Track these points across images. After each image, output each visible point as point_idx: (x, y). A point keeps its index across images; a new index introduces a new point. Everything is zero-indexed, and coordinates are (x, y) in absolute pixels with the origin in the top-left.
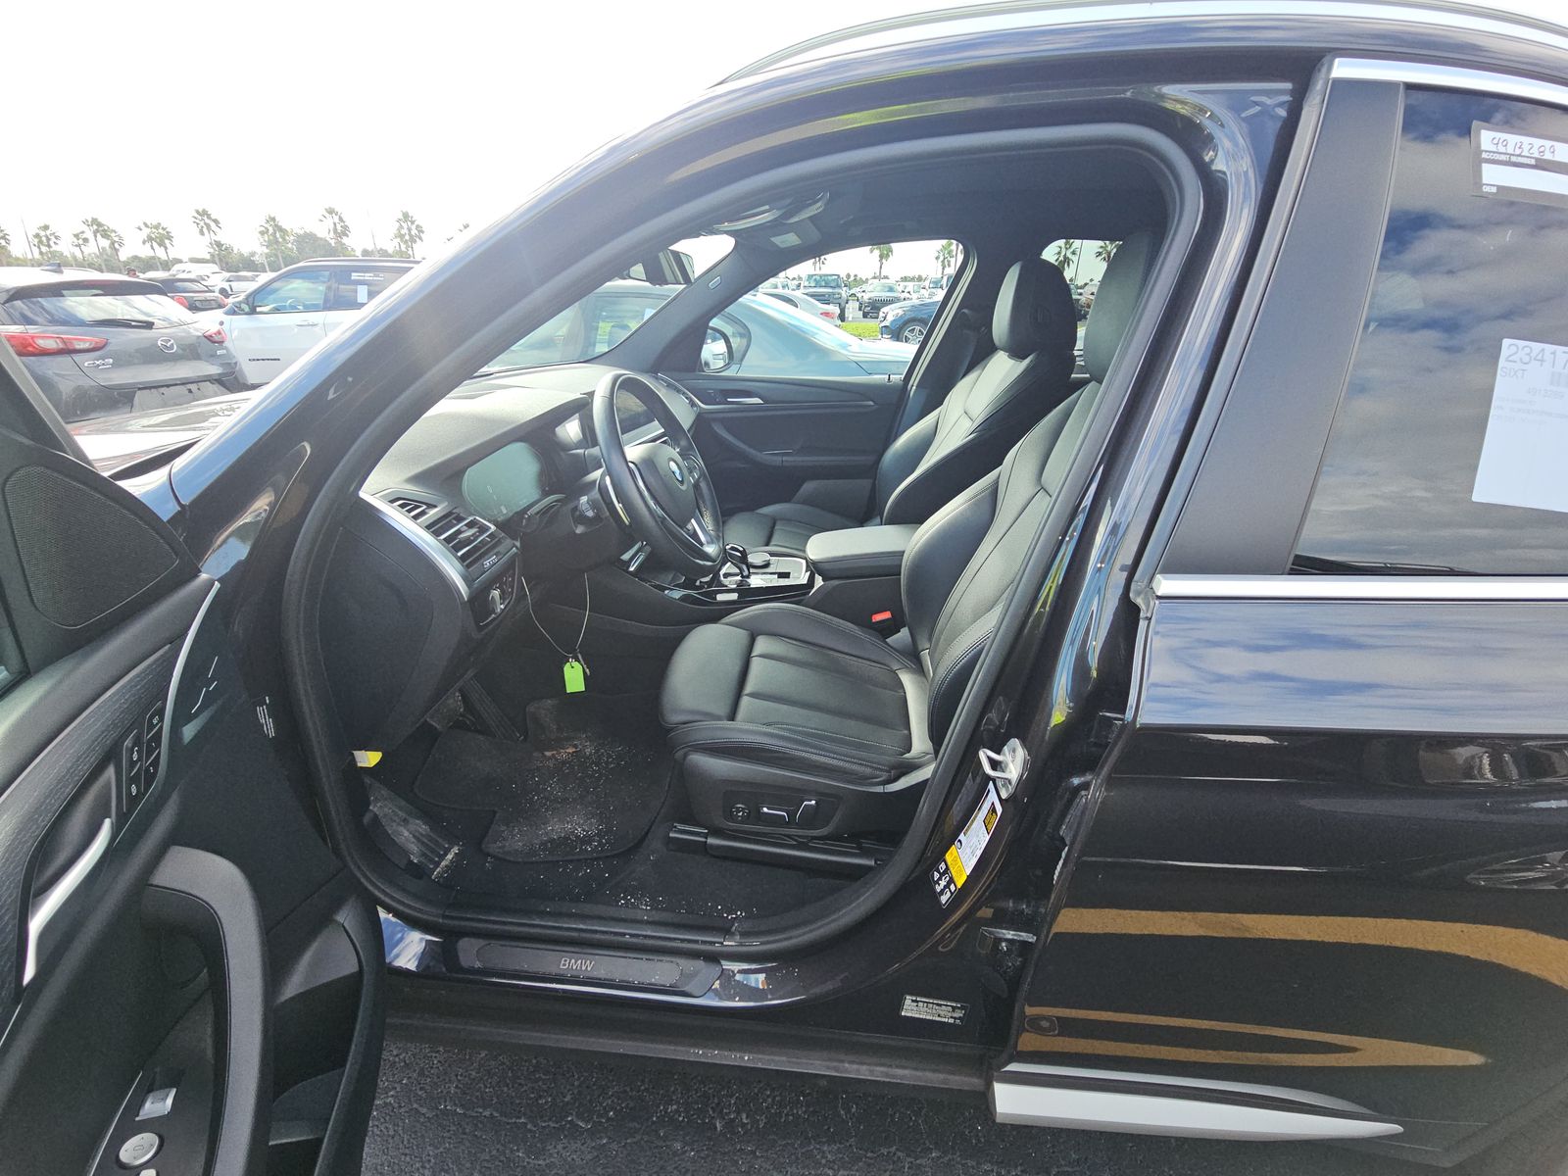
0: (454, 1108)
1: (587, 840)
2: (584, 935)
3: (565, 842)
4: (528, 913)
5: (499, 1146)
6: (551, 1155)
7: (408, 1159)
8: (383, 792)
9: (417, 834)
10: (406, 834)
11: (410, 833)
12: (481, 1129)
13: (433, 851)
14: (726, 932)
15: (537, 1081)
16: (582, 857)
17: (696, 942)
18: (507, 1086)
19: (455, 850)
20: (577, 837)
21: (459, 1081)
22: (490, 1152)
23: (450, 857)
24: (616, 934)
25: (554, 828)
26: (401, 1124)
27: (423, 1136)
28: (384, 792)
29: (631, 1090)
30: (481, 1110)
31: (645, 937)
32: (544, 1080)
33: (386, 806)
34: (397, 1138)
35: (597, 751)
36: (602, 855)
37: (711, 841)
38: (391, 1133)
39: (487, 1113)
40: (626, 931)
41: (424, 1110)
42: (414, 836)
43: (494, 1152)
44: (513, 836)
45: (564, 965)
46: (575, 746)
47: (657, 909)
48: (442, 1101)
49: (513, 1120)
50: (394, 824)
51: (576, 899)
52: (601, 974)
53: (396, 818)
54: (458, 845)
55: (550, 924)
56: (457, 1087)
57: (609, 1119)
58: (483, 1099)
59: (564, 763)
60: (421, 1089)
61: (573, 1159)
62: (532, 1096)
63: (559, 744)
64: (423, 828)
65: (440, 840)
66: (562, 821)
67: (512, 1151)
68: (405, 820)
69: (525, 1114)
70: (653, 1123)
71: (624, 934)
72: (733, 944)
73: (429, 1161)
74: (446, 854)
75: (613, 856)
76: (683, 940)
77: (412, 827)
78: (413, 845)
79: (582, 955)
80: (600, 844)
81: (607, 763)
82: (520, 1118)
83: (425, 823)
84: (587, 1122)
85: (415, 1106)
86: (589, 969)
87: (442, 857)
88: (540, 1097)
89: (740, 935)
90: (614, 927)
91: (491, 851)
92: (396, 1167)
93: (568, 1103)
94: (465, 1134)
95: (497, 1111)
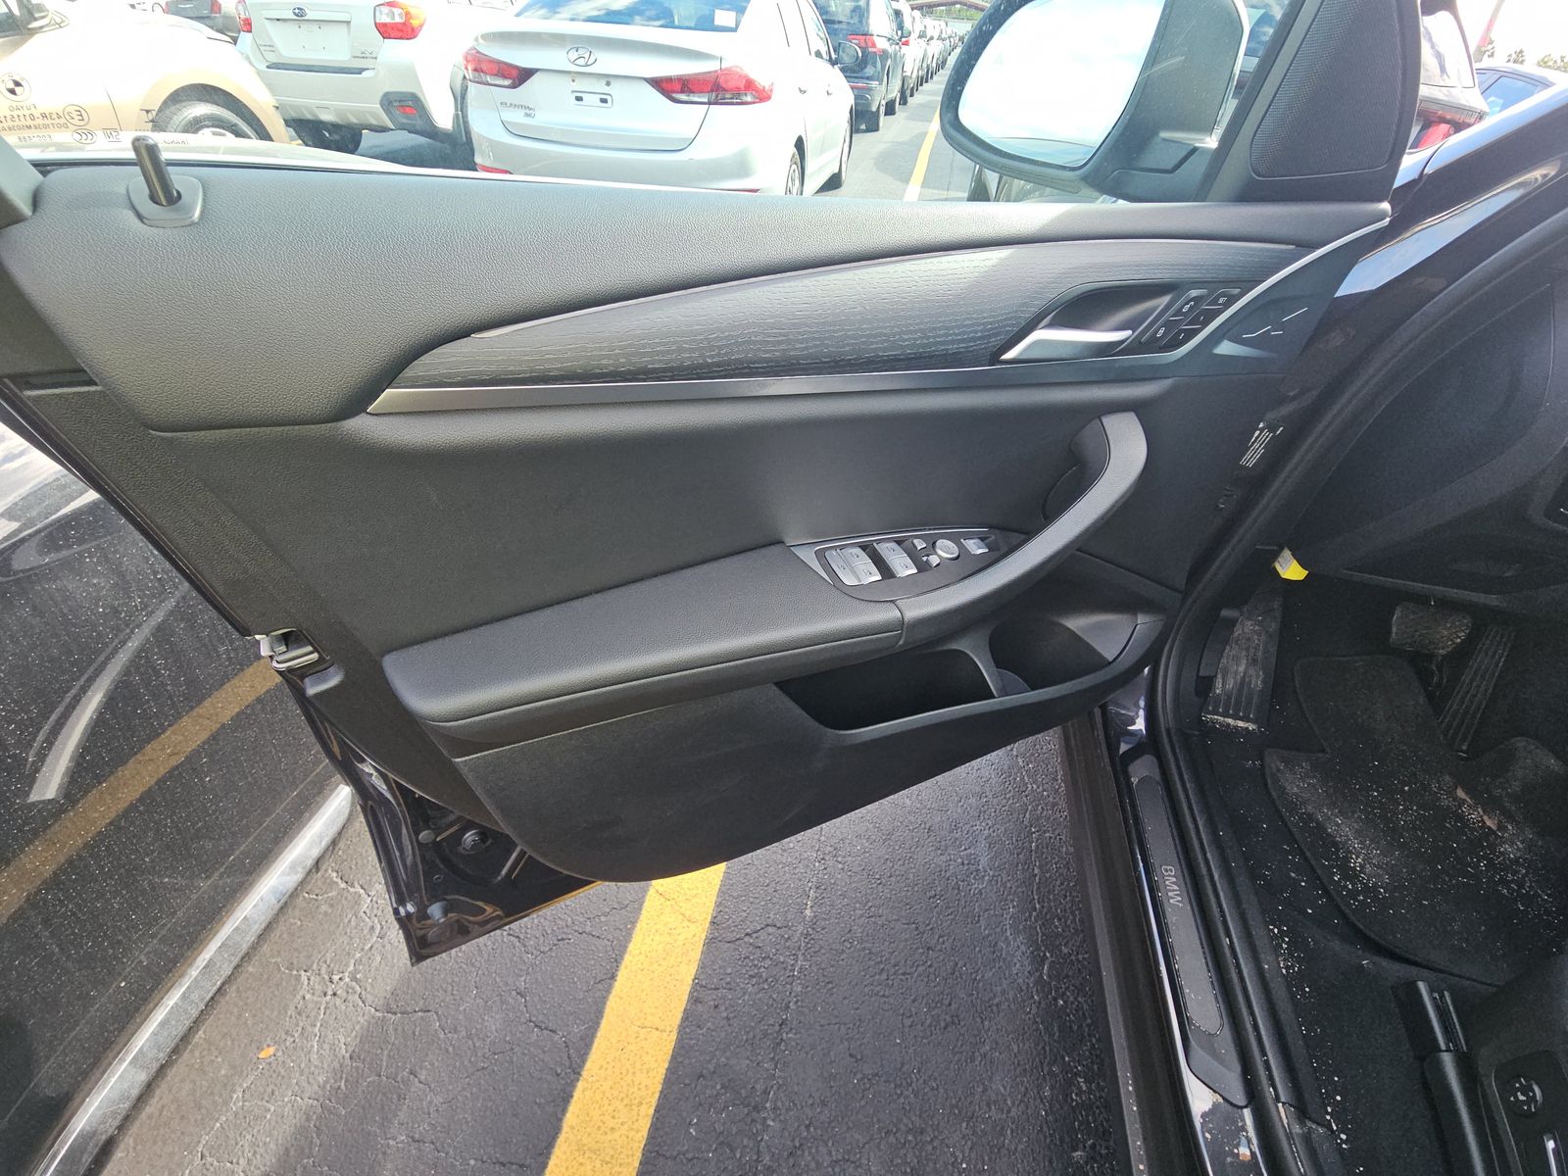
0: (1035, 840)
1: (1350, 874)
2: (1207, 882)
3: (1330, 846)
4: (1207, 808)
5: (1014, 888)
6: (1015, 940)
7: (993, 814)
8: (1273, 624)
9: (1247, 680)
10: (1242, 669)
11: (1245, 673)
12: (1023, 869)
13: (1238, 703)
14: (1302, 1111)
15: (1073, 913)
16: (1319, 872)
17: (1263, 1053)
18: (1062, 884)
19: (1251, 727)
20: (1347, 859)
21: (1056, 838)
22: (1009, 881)
23: (1241, 724)
24: (1225, 922)
25: (1343, 828)
26: (1016, 800)
27: (1010, 820)
28: (1274, 627)
29: (1089, 1026)
30: (1037, 864)
31: (1238, 966)
32: (1075, 919)
33: (1260, 635)
34: (1005, 801)
35: (1516, 860)
36: (1339, 900)
37: (1447, 1060)
38: (1008, 796)
39: (1036, 871)
40: (1234, 936)
41: (1027, 816)
42: (1244, 678)
43: (1009, 885)
44: (1302, 779)
45: (1167, 871)
46: (1501, 827)
47: (1289, 986)
48: (1037, 829)
49: (1036, 897)
50: (1244, 653)
51: (1254, 876)
52: (1172, 919)
53: (1252, 650)
54: (1259, 728)
55: (1203, 836)
56: (1051, 838)
57: (1055, 999)
58: (1047, 864)
59: (1460, 818)
60: (1042, 808)
61: (1016, 964)
62: (1059, 911)
63: (1491, 805)
64: (1257, 682)
65: (1253, 707)
66: (1358, 833)
67: (1012, 901)
68: (1254, 661)
69: (1043, 907)
70: (1063, 1058)
71: (1229, 935)
72: (1285, 1121)
73: (994, 832)
74: (1241, 719)
75: (1344, 916)
76: (1256, 1027)
77: (1252, 671)
78: (1232, 681)
79: (1184, 889)
80: (1353, 894)
81: (1504, 882)
82: (1039, 903)
83: (1264, 682)
84: (1049, 976)
85: (1030, 807)
86: (1171, 901)
87: (1236, 717)
88: (1060, 920)
89: (1304, 1134)
90: (1231, 916)
91: (1267, 759)
92: (986, 807)
93: (1061, 951)
94: (1018, 855)
95: (1040, 879)
